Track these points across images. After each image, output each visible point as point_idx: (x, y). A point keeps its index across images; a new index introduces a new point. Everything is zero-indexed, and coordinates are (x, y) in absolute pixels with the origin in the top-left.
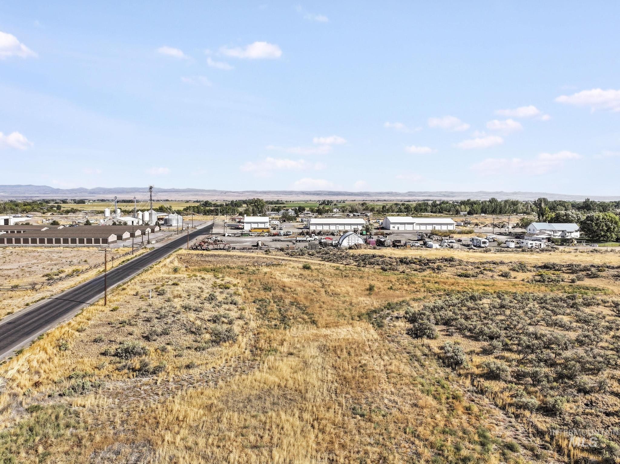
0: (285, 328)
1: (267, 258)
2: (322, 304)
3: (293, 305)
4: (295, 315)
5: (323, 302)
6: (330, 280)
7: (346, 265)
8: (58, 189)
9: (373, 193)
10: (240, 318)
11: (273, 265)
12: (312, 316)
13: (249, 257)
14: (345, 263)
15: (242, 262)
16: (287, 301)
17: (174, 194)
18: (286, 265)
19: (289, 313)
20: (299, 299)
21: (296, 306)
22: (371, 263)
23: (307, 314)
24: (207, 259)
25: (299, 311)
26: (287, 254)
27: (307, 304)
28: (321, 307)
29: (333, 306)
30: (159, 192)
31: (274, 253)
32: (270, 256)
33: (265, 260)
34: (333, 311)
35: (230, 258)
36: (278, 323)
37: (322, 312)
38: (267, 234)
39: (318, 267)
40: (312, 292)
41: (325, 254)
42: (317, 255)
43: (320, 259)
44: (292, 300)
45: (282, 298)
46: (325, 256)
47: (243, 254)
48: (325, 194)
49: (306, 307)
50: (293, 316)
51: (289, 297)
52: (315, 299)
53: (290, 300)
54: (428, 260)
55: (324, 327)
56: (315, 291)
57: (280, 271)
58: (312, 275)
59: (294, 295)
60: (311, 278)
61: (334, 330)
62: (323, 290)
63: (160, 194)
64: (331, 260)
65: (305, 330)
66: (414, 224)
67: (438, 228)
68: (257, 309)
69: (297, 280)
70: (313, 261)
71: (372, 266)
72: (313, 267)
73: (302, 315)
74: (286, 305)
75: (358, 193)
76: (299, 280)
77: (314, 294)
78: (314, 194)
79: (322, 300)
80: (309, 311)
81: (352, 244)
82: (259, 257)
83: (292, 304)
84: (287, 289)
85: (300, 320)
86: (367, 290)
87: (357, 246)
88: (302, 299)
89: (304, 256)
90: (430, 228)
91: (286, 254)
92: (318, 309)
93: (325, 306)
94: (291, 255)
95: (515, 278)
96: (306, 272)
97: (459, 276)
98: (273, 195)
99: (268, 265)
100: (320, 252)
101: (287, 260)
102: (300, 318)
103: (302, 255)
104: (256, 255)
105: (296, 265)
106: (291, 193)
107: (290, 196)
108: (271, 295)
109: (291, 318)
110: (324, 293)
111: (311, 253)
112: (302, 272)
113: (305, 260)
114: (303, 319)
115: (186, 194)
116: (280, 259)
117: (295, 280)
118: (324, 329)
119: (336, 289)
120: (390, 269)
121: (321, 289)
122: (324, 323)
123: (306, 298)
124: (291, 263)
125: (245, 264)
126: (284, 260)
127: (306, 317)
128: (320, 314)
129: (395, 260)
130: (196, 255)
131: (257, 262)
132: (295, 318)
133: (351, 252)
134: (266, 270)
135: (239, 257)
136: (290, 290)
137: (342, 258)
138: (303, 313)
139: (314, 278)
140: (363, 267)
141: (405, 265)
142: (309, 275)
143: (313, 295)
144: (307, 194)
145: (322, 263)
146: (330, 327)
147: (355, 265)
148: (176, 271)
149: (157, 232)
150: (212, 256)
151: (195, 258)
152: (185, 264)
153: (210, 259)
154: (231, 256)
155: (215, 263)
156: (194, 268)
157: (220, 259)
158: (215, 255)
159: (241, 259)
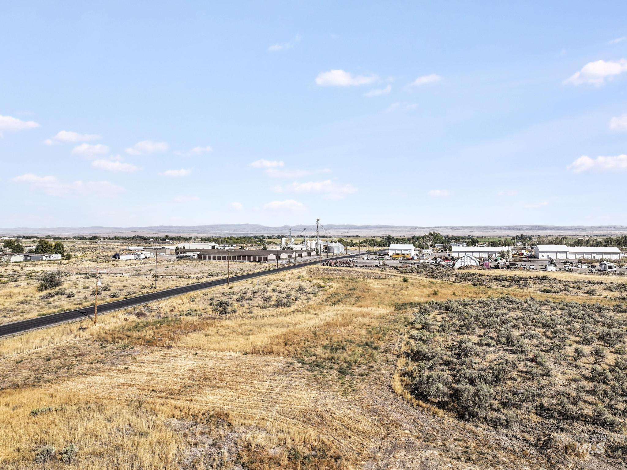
6: (412, 288)
9: (589, 227)
11: (379, 278)
13: (365, 272)
17: (365, 230)
24: (330, 272)
32: (385, 273)
35: (348, 273)
36: (330, 304)
38: (403, 258)
39: (417, 281)
43: (423, 275)
46: (429, 274)
48: (527, 229)
51: (360, 294)
56: (386, 292)
57: (381, 282)
59: (365, 293)
62: (393, 292)
64: (432, 277)
66: (568, 253)
67: (586, 256)
70: (416, 277)
72: (410, 280)
75: (569, 227)
76: (386, 287)
77: (383, 293)
78: (513, 229)
81: (465, 265)
82: (373, 273)
84: (367, 290)
90: (578, 256)
91: (398, 271)
95: (600, 295)
96: (401, 283)
97: (542, 291)
98: (466, 231)
99: (375, 278)
104: (372, 271)
105: (397, 279)
106: (486, 228)
107: (485, 231)
108: (350, 292)
110: (391, 294)
112: (397, 283)
113: (410, 275)
116: (389, 275)
117: (383, 287)
119: (405, 292)
120: (479, 285)
124: (395, 277)
125: (358, 277)
129: (490, 278)
131: (368, 276)
134: (370, 281)
141: (497, 282)
142: (399, 285)
143: (380, 294)
144: (505, 229)
148: (299, 277)
149: (313, 256)
150: (335, 270)
151: (321, 271)
152: (310, 275)
153: (332, 272)
154: (350, 271)
155: (335, 275)
156: (316, 277)
157: (340, 272)
158: (337, 270)
159: (357, 274)
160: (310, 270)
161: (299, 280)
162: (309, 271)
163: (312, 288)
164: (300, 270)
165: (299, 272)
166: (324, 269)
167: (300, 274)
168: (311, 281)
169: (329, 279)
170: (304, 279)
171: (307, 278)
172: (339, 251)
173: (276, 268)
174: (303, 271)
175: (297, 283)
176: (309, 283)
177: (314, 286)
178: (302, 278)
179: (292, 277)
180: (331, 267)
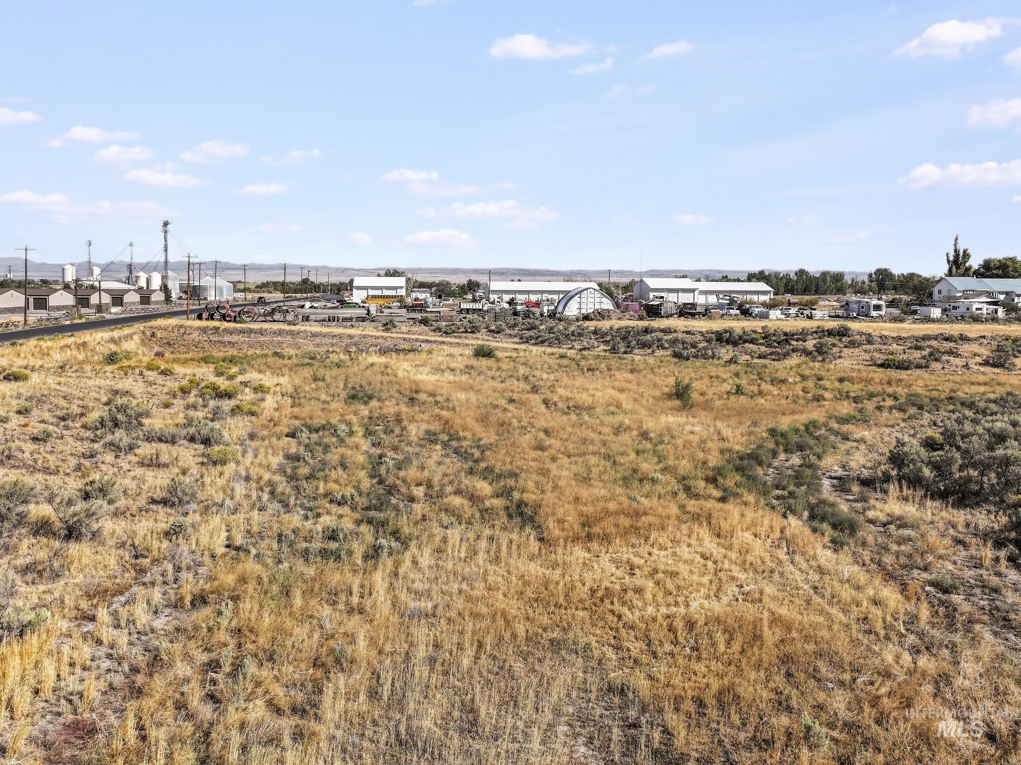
0: (373, 554)
1: (385, 339)
2: (542, 435)
3: (435, 442)
4: (436, 480)
5: (546, 432)
6: (552, 377)
7: (581, 350)
8: (44, 265)
10: (164, 502)
11: (398, 351)
12: (511, 482)
13: (340, 337)
14: (578, 347)
15: (318, 345)
16: (415, 431)
18: (430, 352)
19: (412, 473)
20: (458, 421)
21: (445, 445)
22: (644, 345)
23: (488, 474)
24: (227, 338)
25: (454, 464)
26: (439, 329)
27: (489, 437)
28: (541, 448)
29: (584, 441)
30: (227, 269)
31: (404, 329)
32: (394, 335)
33: (380, 340)
34: (593, 460)
35: (289, 338)
36: (348, 525)
37: (553, 467)
38: (399, 304)
39: (515, 355)
40: (503, 403)
41: (529, 329)
42: (508, 331)
43: (517, 340)
44: (435, 427)
45: (399, 421)
46: (528, 334)
47: (325, 330)
49: (483, 449)
50: (429, 485)
51: (426, 417)
52: (515, 422)
53: (424, 427)
54: (785, 334)
55: (576, 539)
56: (511, 401)
57: (412, 361)
58: (499, 369)
59: (444, 413)
60: (498, 374)
61: (626, 554)
62: (536, 399)
63: (228, 272)
64: (543, 342)
65: (481, 557)
66: (697, 292)
68: (288, 457)
69: (457, 379)
70: (500, 345)
71: (650, 351)
72: (499, 354)
73: (466, 482)
74: (409, 444)
76: (464, 378)
77: (511, 407)
79: (542, 423)
80: (498, 461)
81: (588, 309)
82: (364, 337)
83: (431, 438)
84: (423, 397)
85: (457, 501)
86: (669, 396)
87: (601, 315)
88: (470, 422)
89: (478, 335)
91: (434, 331)
92: (534, 454)
93: (555, 443)
94: (446, 333)
96: (484, 362)
97: (883, 366)
99: (383, 352)
100: (515, 325)
101: (435, 342)
102: (458, 492)
103: (472, 332)
104: (359, 333)
105: (456, 351)
108: (366, 412)
109: (419, 492)
110: (543, 408)
111: (493, 328)
112: (474, 362)
113: (482, 339)
114: (473, 498)
115: (275, 272)
116: (417, 340)
117: (451, 378)
118: (579, 553)
119: (578, 396)
120: (696, 357)
121: (532, 396)
122: (572, 519)
123: (484, 420)
124: (445, 347)
125: (325, 349)
126: (427, 341)
127: (484, 487)
128: (544, 472)
129: (700, 337)
130: (198, 328)
131: (356, 344)
132: (433, 495)
133: (591, 325)
134: (375, 359)
135: (315, 335)
136: (430, 399)
137: (569, 336)
138: (471, 472)
139: (504, 374)
140: (625, 353)
141: (729, 347)
142: (490, 369)
143: (505, 410)
145: (523, 346)
146: (606, 539)
147: (605, 351)
148: (111, 359)
149: (157, 302)
150: (242, 332)
151: (195, 335)
152: (157, 349)
153: (235, 338)
154: (291, 333)
155: (245, 346)
156: (182, 356)
157: (262, 339)
158: (251, 331)
159: (318, 340)
160: (153, 335)
161: (109, 368)
162: (150, 338)
163: (179, 403)
164: (116, 334)
165: (113, 341)
166: (204, 330)
167: (114, 348)
168: (165, 373)
169: (232, 360)
170: (132, 363)
171: (146, 359)
172: (221, 295)
173: (20, 329)
174: (130, 337)
175: (99, 382)
176: (160, 379)
177: (184, 391)
178: (126, 363)
179: (81, 357)
180: (226, 325)
